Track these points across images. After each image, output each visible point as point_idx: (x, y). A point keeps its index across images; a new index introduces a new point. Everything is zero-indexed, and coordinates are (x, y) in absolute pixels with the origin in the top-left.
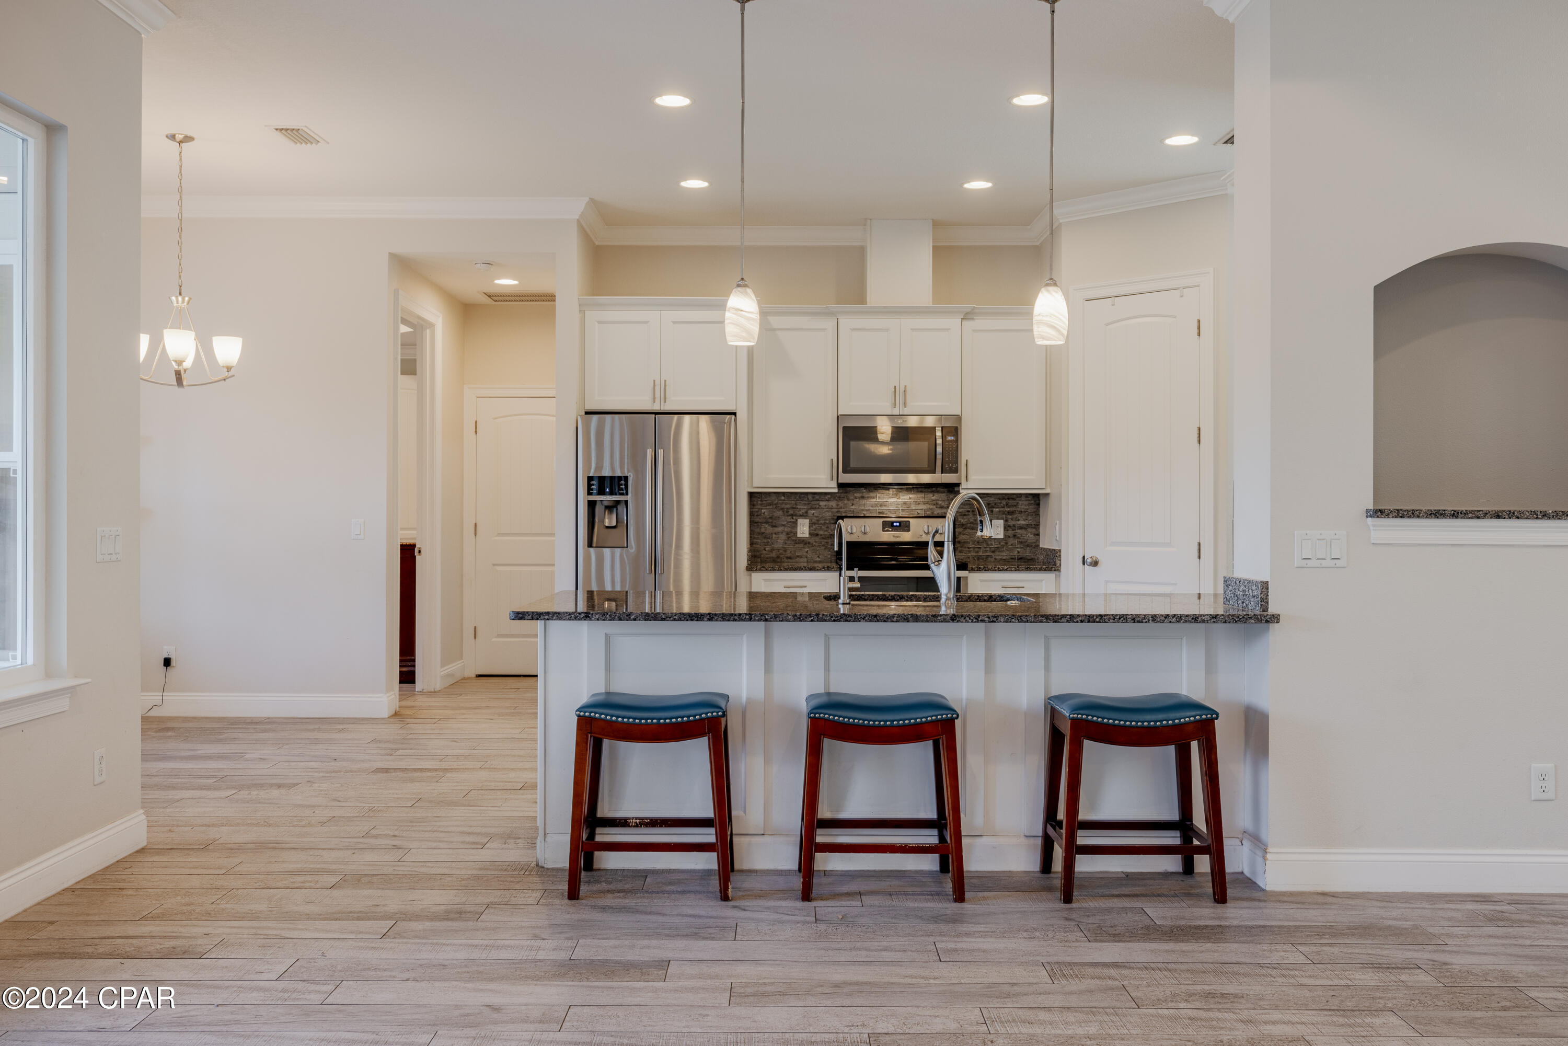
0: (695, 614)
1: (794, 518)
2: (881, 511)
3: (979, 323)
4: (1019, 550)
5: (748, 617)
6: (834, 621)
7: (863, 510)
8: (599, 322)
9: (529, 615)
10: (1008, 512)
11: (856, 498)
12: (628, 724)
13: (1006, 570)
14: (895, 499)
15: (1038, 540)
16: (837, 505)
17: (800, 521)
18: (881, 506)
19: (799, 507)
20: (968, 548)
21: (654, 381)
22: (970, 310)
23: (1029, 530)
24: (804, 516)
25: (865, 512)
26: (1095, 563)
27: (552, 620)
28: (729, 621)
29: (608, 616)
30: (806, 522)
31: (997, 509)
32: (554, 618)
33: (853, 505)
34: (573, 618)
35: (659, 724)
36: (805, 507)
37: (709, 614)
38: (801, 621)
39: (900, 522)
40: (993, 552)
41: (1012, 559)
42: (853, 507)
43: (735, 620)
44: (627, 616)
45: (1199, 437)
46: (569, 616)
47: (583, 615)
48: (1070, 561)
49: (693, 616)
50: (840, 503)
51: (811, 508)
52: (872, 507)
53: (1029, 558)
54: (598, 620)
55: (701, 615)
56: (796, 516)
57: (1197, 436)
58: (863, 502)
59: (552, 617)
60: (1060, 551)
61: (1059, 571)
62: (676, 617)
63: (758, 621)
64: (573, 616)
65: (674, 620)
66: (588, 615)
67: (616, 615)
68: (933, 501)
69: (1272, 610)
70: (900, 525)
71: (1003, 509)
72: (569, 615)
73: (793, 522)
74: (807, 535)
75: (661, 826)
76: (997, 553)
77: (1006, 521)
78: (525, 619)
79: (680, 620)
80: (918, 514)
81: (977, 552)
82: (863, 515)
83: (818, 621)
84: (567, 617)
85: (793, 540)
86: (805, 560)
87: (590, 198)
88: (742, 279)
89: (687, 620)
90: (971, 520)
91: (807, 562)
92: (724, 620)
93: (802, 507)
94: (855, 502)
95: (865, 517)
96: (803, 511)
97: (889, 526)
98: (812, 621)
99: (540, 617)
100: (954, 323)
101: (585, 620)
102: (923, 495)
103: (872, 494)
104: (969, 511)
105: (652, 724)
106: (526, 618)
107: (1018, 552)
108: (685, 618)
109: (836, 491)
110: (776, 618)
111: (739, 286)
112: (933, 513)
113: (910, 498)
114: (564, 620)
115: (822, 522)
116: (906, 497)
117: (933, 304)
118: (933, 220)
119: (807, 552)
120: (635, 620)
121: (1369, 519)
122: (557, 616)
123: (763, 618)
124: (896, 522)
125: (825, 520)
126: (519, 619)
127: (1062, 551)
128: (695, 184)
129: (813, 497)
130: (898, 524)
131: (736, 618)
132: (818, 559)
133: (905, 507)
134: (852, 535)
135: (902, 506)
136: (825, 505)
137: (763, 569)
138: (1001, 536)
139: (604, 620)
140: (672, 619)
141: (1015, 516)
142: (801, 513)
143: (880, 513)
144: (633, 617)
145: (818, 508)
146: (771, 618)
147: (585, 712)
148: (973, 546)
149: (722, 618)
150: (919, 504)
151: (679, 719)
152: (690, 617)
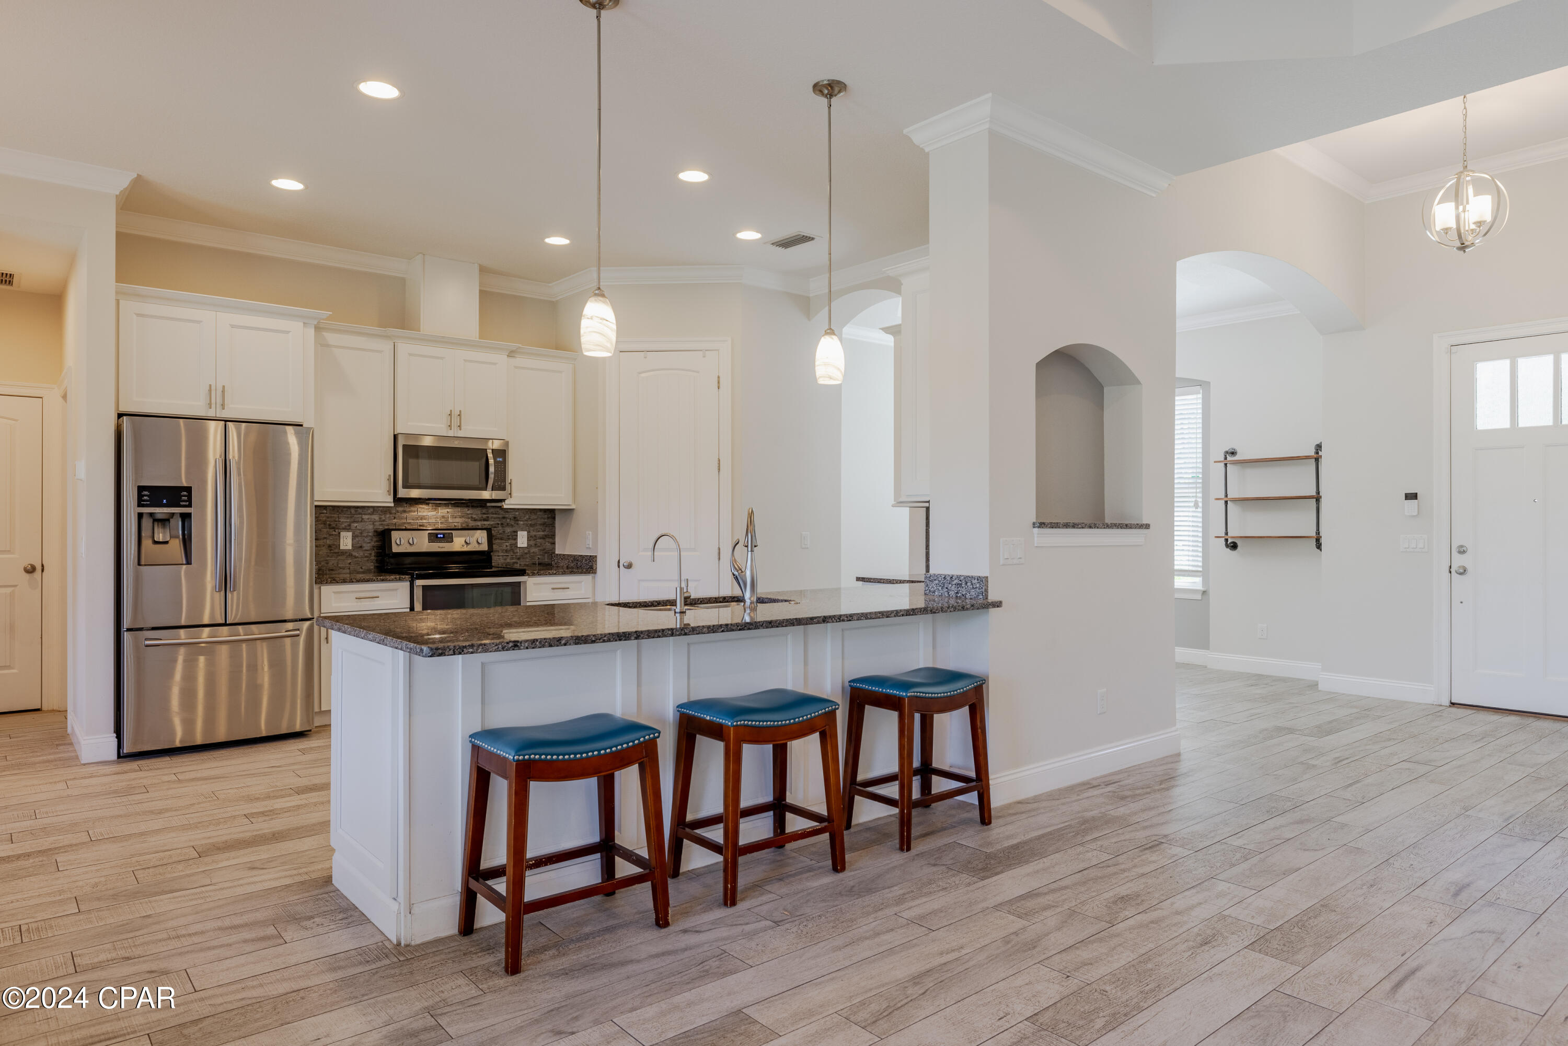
0: (623, 633)
1: (337, 530)
2: (421, 524)
3: (519, 361)
4: (539, 556)
5: (670, 632)
6: (740, 630)
7: (405, 523)
8: (138, 315)
9: (450, 650)
10: (531, 525)
11: (398, 512)
12: (570, 761)
13: (555, 574)
14: (434, 513)
15: (554, 549)
16: (380, 518)
17: (343, 534)
18: (421, 519)
19: (342, 520)
20: (498, 556)
21: (210, 386)
22: (515, 349)
23: (547, 540)
24: (347, 529)
25: (406, 525)
26: (629, 566)
27: (477, 653)
28: (653, 638)
29: (537, 643)
30: (349, 535)
31: (522, 522)
32: (479, 651)
33: (395, 518)
34: (500, 649)
35: (599, 755)
36: (348, 521)
37: (636, 632)
38: (713, 632)
39: (444, 534)
40: (519, 559)
41: (533, 564)
42: (395, 520)
43: (659, 637)
44: (558, 641)
45: (719, 466)
46: (496, 647)
47: (511, 644)
48: (606, 565)
49: (621, 636)
50: (383, 516)
51: (354, 522)
52: (413, 520)
53: (547, 563)
54: (527, 648)
55: (629, 634)
56: (338, 529)
57: (717, 465)
58: (405, 515)
59: (477, 650)
60: (596, 556)
61: (595, 573)
62: (605, 638)
63: (679, 635)
64: (500, 646)
65: (604, 641)
66: (516, 643)
67: (546, 642)
68: (468, 514)
69: (992, 597)
70: (444, 537)
71: (525, 522)
72: (496, 645)
73: (336, 535)
74: (350, 547)
75: (546, 865)
76: (522, 560)
77: (529, 532)
78: (445, 655)
79: (609, 640)
80: (455, 526)
81: (506, 559)
82: (404, 528)
83: (727, 631)
84: (494, 648)
85: (335, 553)
86: (348, 571)
87: (138, 175)
88: (599, 288)
89: (616, 641)
90: (500, 532)
91: (350, 573)
92: (649, 637)
93: (345, 520)
94: (397, 516)
95: (406, 530)
96: (346, 524)
97: (434, 538)
98: (723, 631)
99: (463, 651)
100: (501, 358)
101: (513, 650)
102: (459, 509)
103: (412, 509)
104: (498, 524)
105: (593, 756)
106: (447, 653)
107: (539, 558)
108: (614, 639)
109: (392, 505)
110: (693, 631)
111: (596, 295)
112: (468, 526)
113: (448, 512)
114: (490, 652)
115: (365, 534)
116: (443, 511)
117: (480, 339)
118: (480, 265)
119: (350, 564)
120: (565, 644)
121: (1036, 529)
122: (482, 648)
123: (683, 632)
124: (440, 534)
125: (368, 533)
126: (438, 656)
127: (598, 557)
128: (288, 184)
129: (356, 511)
130: (442, 536)
131: (660, 634)
132: (361, 570)
133: (443, 520)
134: (400, 547)
135: (440, 520)
136: (368, 519)
137: (334, 581)
138: (525, 545)
139: (533, 648)
140: (601, 640)
141: (536, 528)
142: (343, 526)
143: (420, 526)
144: (563, 642)
145: (361, 521)
146: (690, 632)
147: (524, 756)
148: (502, 554)
149: (647, 635)
150: (456, 517)
151: (619, 747)
152: (618, 637)
